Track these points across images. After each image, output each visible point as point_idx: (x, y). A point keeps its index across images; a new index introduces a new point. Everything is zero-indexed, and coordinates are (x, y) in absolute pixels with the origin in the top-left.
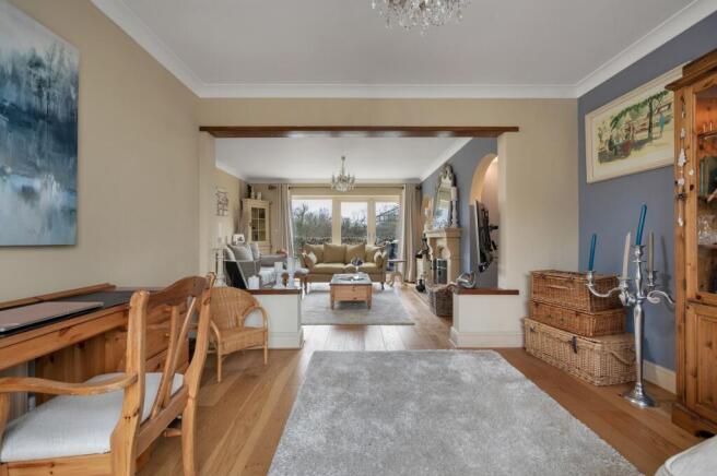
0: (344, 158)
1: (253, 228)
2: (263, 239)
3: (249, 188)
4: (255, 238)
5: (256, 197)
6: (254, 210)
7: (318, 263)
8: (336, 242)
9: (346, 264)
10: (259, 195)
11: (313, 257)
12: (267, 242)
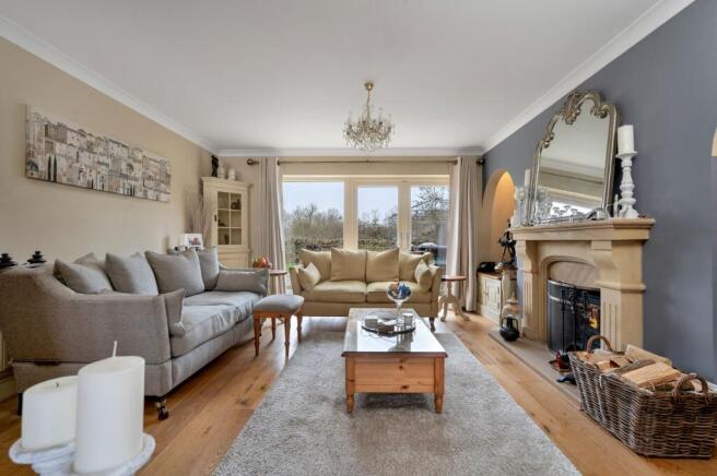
0: (369, 86)
1: (220, 224)
2: (239, 242)
3: (215, 161)
4: (225, 239)
5: (227, 177)
6: (221, 195)
7: (321, 281)
8: (350, 247)
9: (367, 282)
10: (232, 173)
11: (313, 272)
12: (244, 246)
